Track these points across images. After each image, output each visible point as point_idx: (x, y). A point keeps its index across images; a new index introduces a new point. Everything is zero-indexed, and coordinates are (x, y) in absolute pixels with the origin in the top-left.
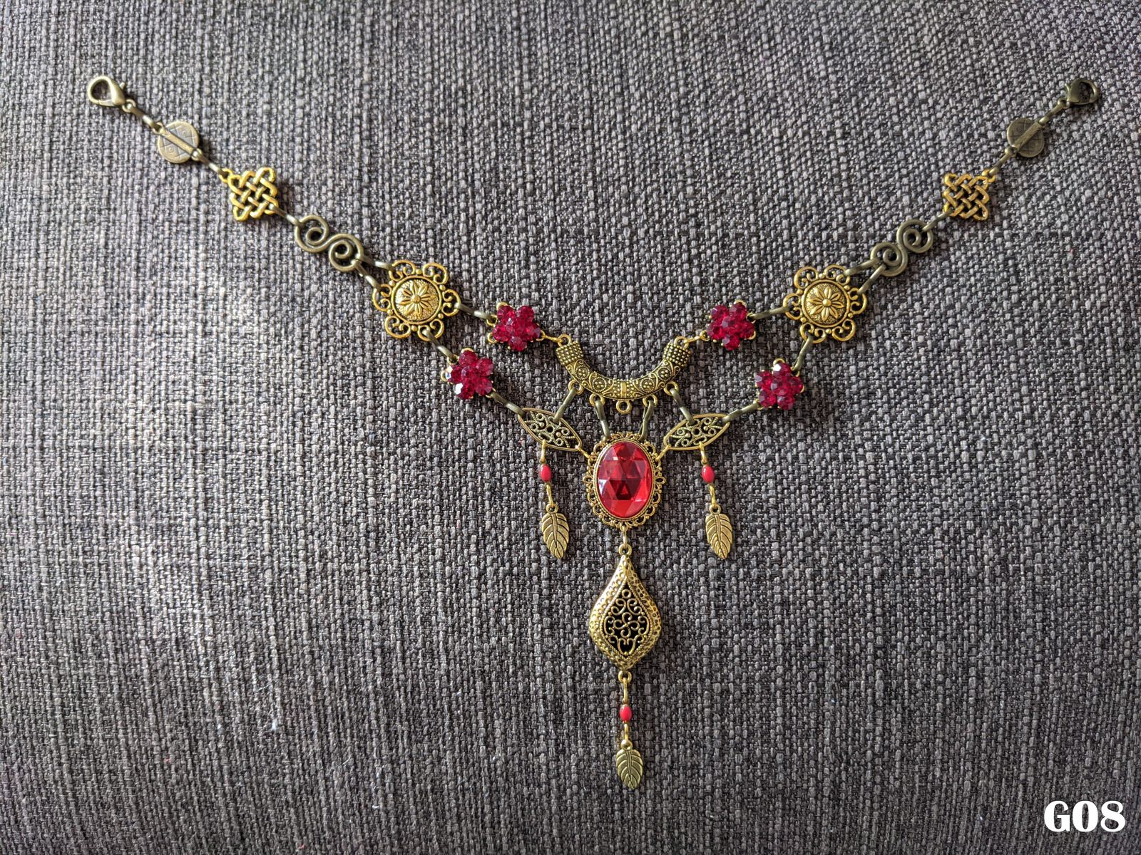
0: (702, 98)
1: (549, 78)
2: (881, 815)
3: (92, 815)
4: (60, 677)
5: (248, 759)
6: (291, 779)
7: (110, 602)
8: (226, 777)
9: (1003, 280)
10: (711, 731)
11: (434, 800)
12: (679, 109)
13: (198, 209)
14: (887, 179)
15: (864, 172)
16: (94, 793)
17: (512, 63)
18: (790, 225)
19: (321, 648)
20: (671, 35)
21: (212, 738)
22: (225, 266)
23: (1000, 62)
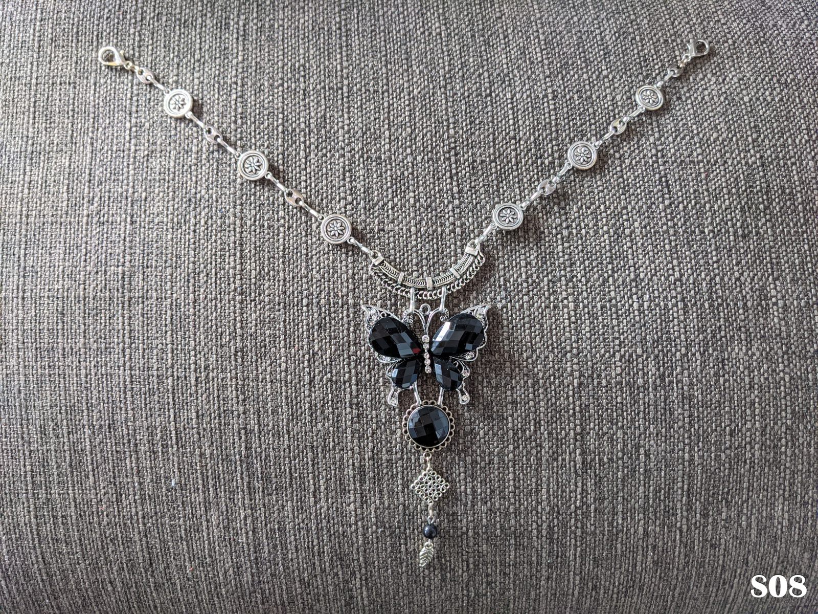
0: (460, 74)
1: (360, 59)
2: (582, 550)
3: (50, 547)
4: (31, 451)
5: (155, 507)
6: (184, 521)
7: (66, 399)
8: (140, 520)
9: (659, 191)
10: (466, 489)
11: (280, 536)
12: (445, 79)
13: (130, 143)
14: (581, 126)
15: (566, 121)
16: (51, 532)
17: (336, 51)
18: (517, 155)
19: (204, 430)
20: (440, 34)
21: (131, 492)
22: (146, 178)
23: (657, 52)
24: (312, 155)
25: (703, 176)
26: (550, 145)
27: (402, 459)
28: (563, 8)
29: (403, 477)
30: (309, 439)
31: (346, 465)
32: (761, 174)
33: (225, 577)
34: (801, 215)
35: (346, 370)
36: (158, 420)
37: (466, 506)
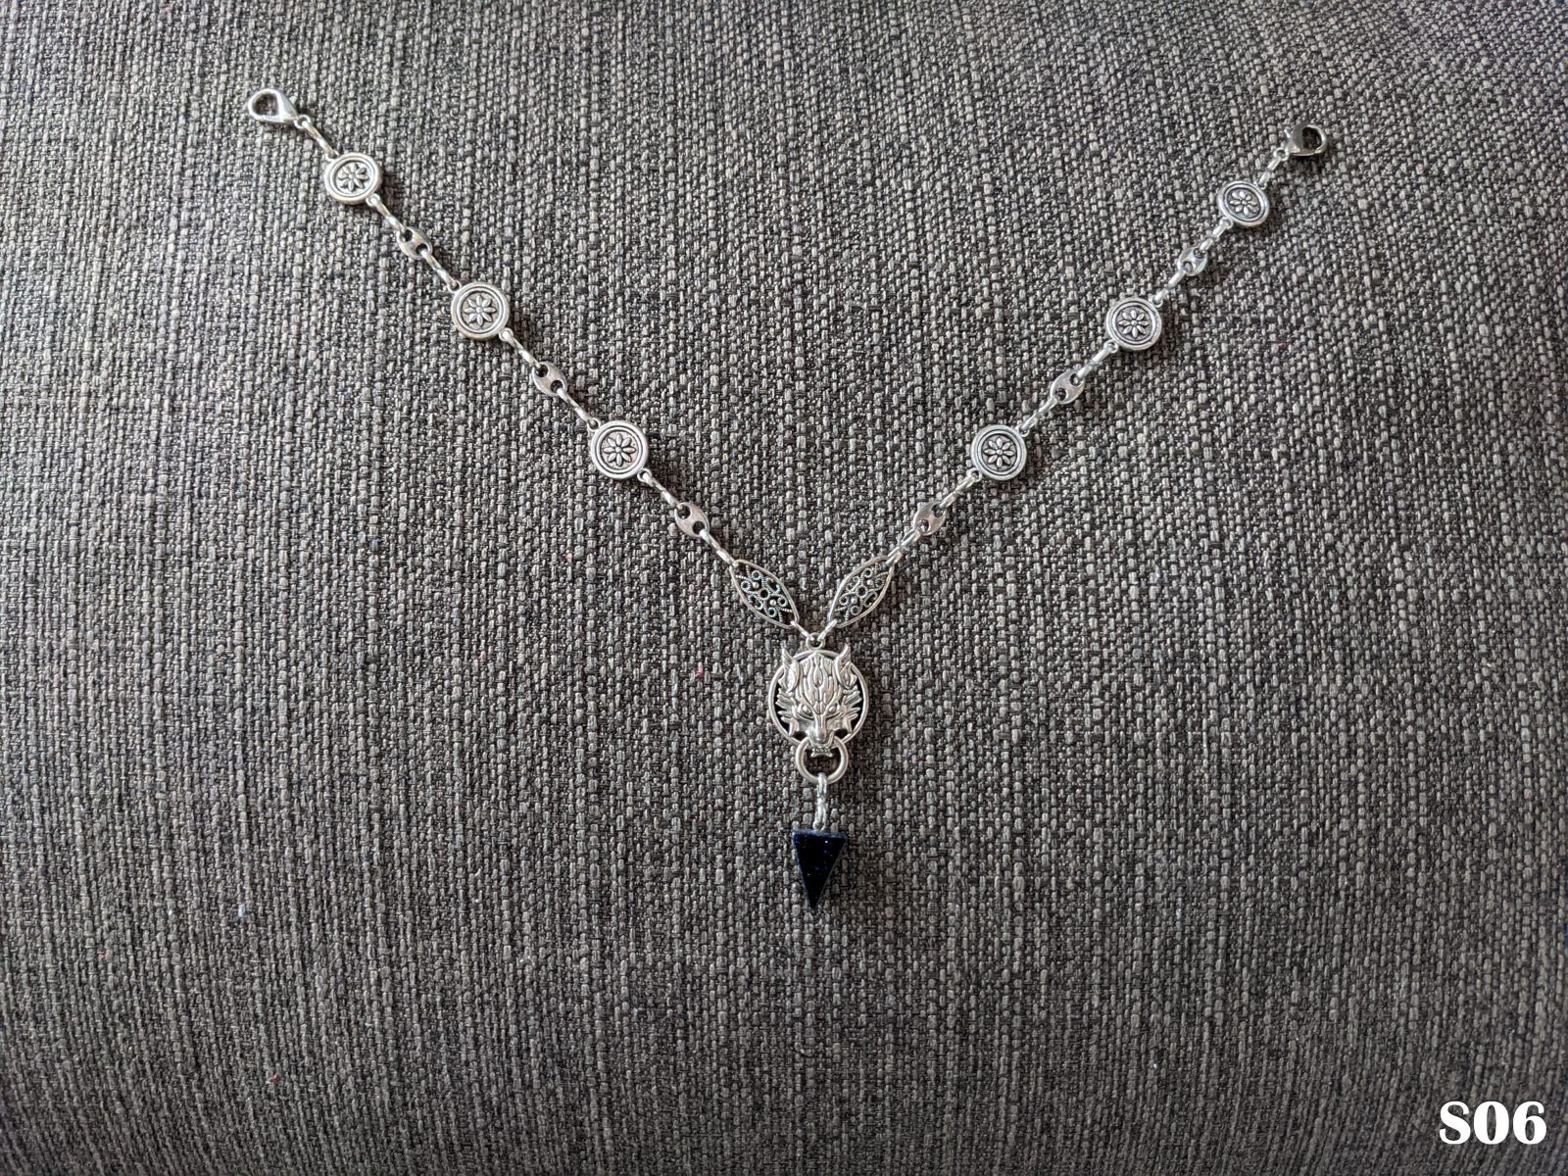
24: (525, 289)
25: (1274, 348)
26: (985, 281)
27: (680, 874)
28: (1020, 20)
29: (682, 911)
30: (503, 833)
31: (573, 882)
32: (1386, 347)
33: (340, 1095)
34: (1459, 427)
35: (578, 700)
36: (213, 790)
37: (801, 967)
